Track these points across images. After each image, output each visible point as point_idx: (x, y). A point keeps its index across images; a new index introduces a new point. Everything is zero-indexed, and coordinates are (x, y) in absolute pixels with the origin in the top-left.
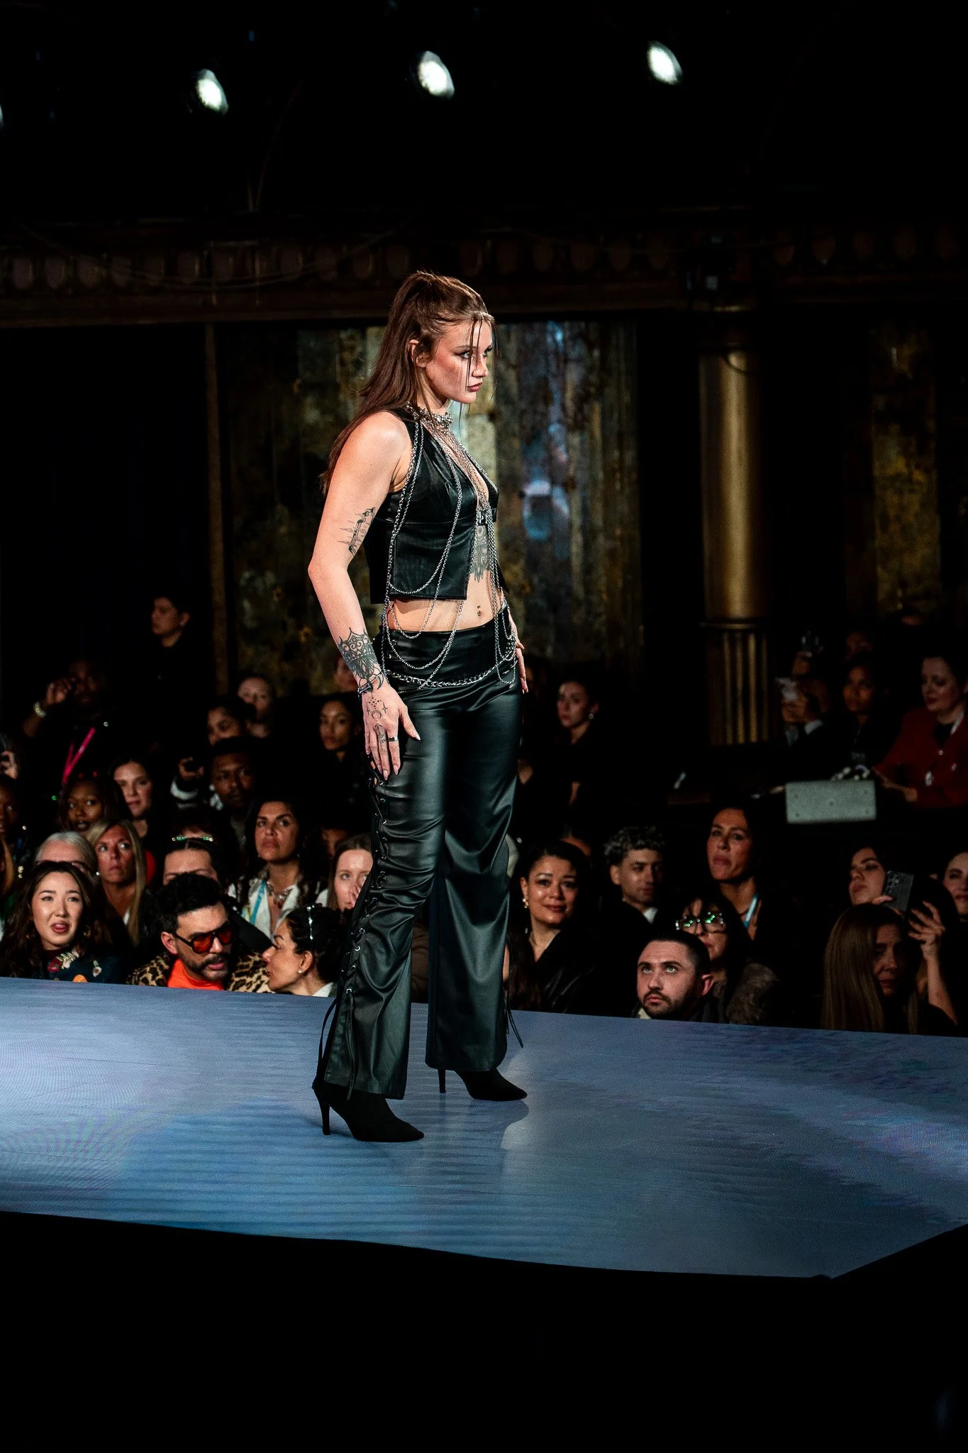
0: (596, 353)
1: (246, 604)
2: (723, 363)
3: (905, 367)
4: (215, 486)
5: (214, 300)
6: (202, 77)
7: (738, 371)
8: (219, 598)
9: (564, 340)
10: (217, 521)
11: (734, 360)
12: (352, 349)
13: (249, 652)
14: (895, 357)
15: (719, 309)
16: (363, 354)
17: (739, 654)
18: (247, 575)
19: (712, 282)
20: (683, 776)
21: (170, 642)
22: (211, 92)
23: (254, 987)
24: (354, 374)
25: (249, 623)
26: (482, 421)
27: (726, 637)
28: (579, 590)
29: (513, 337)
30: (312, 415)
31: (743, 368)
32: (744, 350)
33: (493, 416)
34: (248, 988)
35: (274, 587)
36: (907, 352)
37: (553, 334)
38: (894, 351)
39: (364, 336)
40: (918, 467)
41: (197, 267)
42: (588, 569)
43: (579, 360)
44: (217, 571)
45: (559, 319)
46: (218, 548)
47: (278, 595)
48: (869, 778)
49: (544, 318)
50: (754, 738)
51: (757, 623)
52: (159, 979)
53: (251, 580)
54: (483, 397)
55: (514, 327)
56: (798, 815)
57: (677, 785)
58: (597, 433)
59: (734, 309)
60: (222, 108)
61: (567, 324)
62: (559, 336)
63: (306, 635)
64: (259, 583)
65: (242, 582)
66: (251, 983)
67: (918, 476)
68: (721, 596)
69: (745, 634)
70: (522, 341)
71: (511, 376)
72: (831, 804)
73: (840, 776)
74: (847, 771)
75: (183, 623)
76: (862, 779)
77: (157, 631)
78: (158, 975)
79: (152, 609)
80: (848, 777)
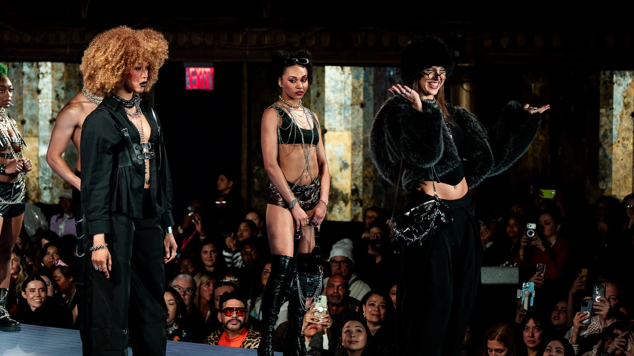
1: (256, 180)
2: (461, 88)
3: (537, 92)
4: (245, 130)
5: (248, 53)
7: (467, 91)
8: (244, 177)
9: (393, 75)
10: (245, 145)
11: (465, 86)
13: (257, 201)
14: (533, 88)
15: (460, 65)
18: (256, 168)
19: (457, 54)
23: (255, 344)
25: (257, 188)
26: (358, 107)
29: (372, 73)
31: (469, 90)
32: (469, 82)
33: (363, 105)
34: (252, 344)
36: (538, 86)
37: (389, 72)
38: (533, 85)
40: (541, 134)
41: (241, 39)
44: (244, 165)
45: (392, 66)
46: (245, 156)
48: (516, 266)
49: (386, 65)
53: (258, 170)
54: (359, 97)
55: (373, 69)
56: (485, 281)
59: (466, 65)
61: (395, 68)
62: (392, 73)
64: (261, 172)
65: (254, 171)
66: (254, 342)
67: (541, 137)
70: (376, 75)
71: (371, 89)
72: (500, 277)
73: (504, 265)
74: (507, 263)
75: (230, 186)
76: (513, 266)
77: (220, 189)
78: (215, 336)
79: (218, 179)
80: (507, 265)
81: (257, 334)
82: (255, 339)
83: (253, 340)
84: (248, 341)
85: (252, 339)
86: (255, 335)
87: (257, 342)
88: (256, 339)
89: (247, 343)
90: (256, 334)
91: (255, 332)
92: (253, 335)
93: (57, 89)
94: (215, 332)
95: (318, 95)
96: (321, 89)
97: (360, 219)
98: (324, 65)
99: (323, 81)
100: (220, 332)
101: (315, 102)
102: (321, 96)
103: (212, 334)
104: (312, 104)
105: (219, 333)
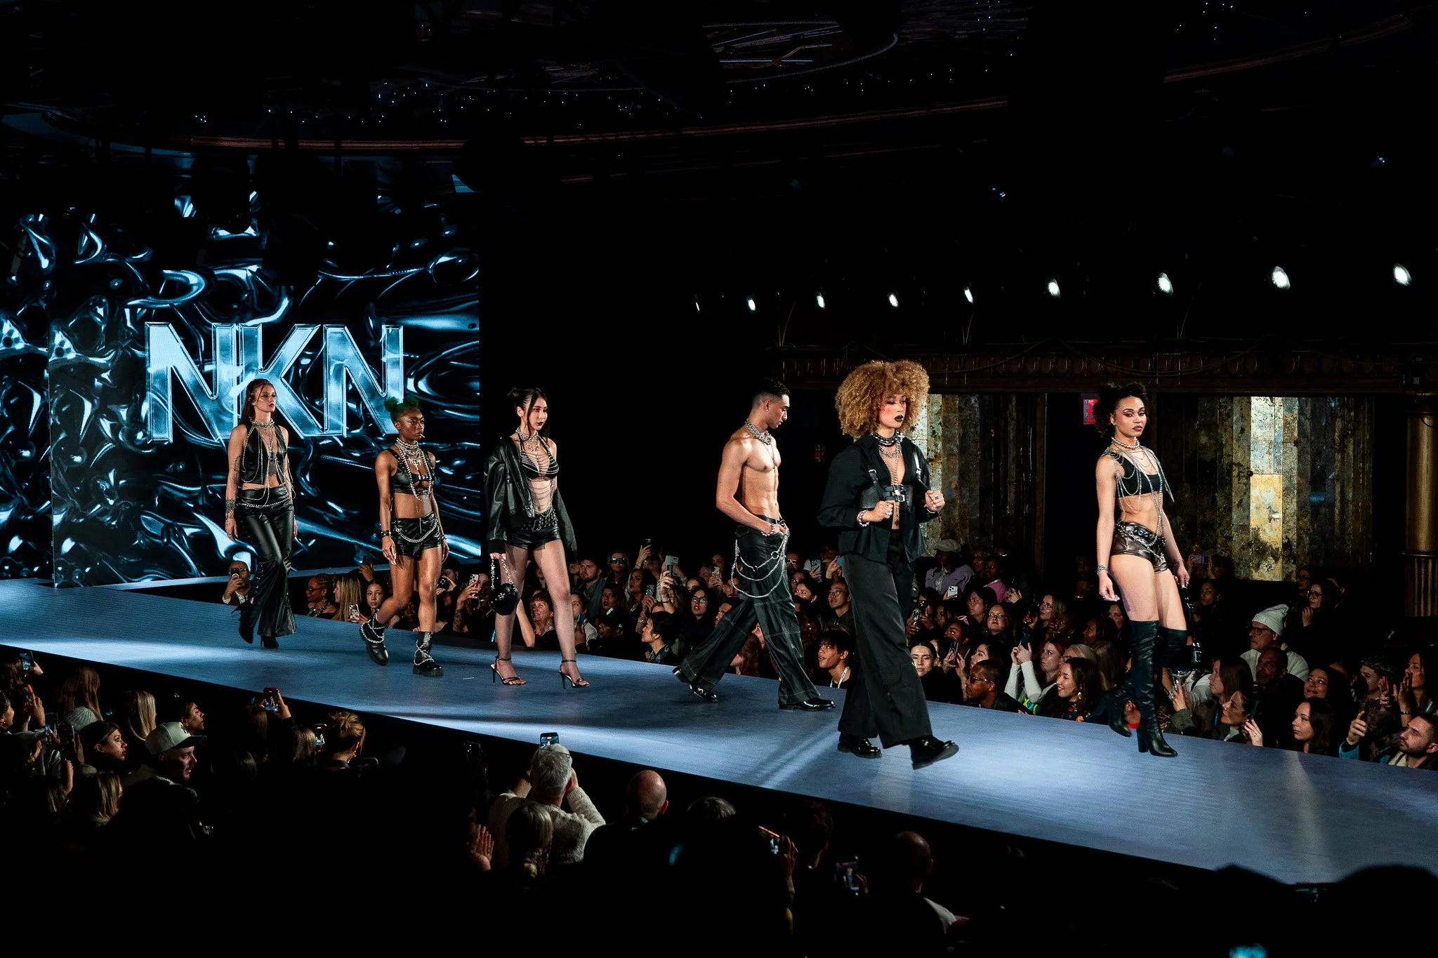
0: (1352, 414)
2: (1421, 422)
6: (1160, 277)
7: (1429, 425)
9: (1336, 406)
11: (1426, 420)
12: (1226, 407)
15: (1420, 394)
16: (1231, 410)
17: (1423, 570)
19: (1417, 381)
20: (1393, 631)
22: (1165, 284)
24: (1226, 420)
26: (1291, 445)
27: (1416, 560)
28: (1337, 531)
29: (1309, 404)
30: (1204, 440)
31: (1431, 423)
32: (1431, 414)
33: (1296, 443)
35: (1181, 523)
37: (1330, 402)
39: (1232, 402)
41: (1150, 365)
42: (1343, 522)
43: (1343, 417)
45: (1333, 396)
47: (1183, 528)
49: (1325, 396)
50: (1429, 614)
54: (1292, 433)
55: (1310, 399)
57: (1389, 637)
58: (1351, 453)
59: (1428, 394)
60: (1170, 292)
61: (1338, 398)
62: (1333, 405)
63: (1196, 548)
68: (1414, 539)
69: (1427, 559)
70: (1313, 406)
71: (1307, 424)
93: (933, 425)
95: (1243, 430)
96: (1246, 424)
97: (1294, 579)
98: (1250, 395)
99: (1249, 416)
101: (1238, 440)
102: (1246, 432)
104: (1234, 442)
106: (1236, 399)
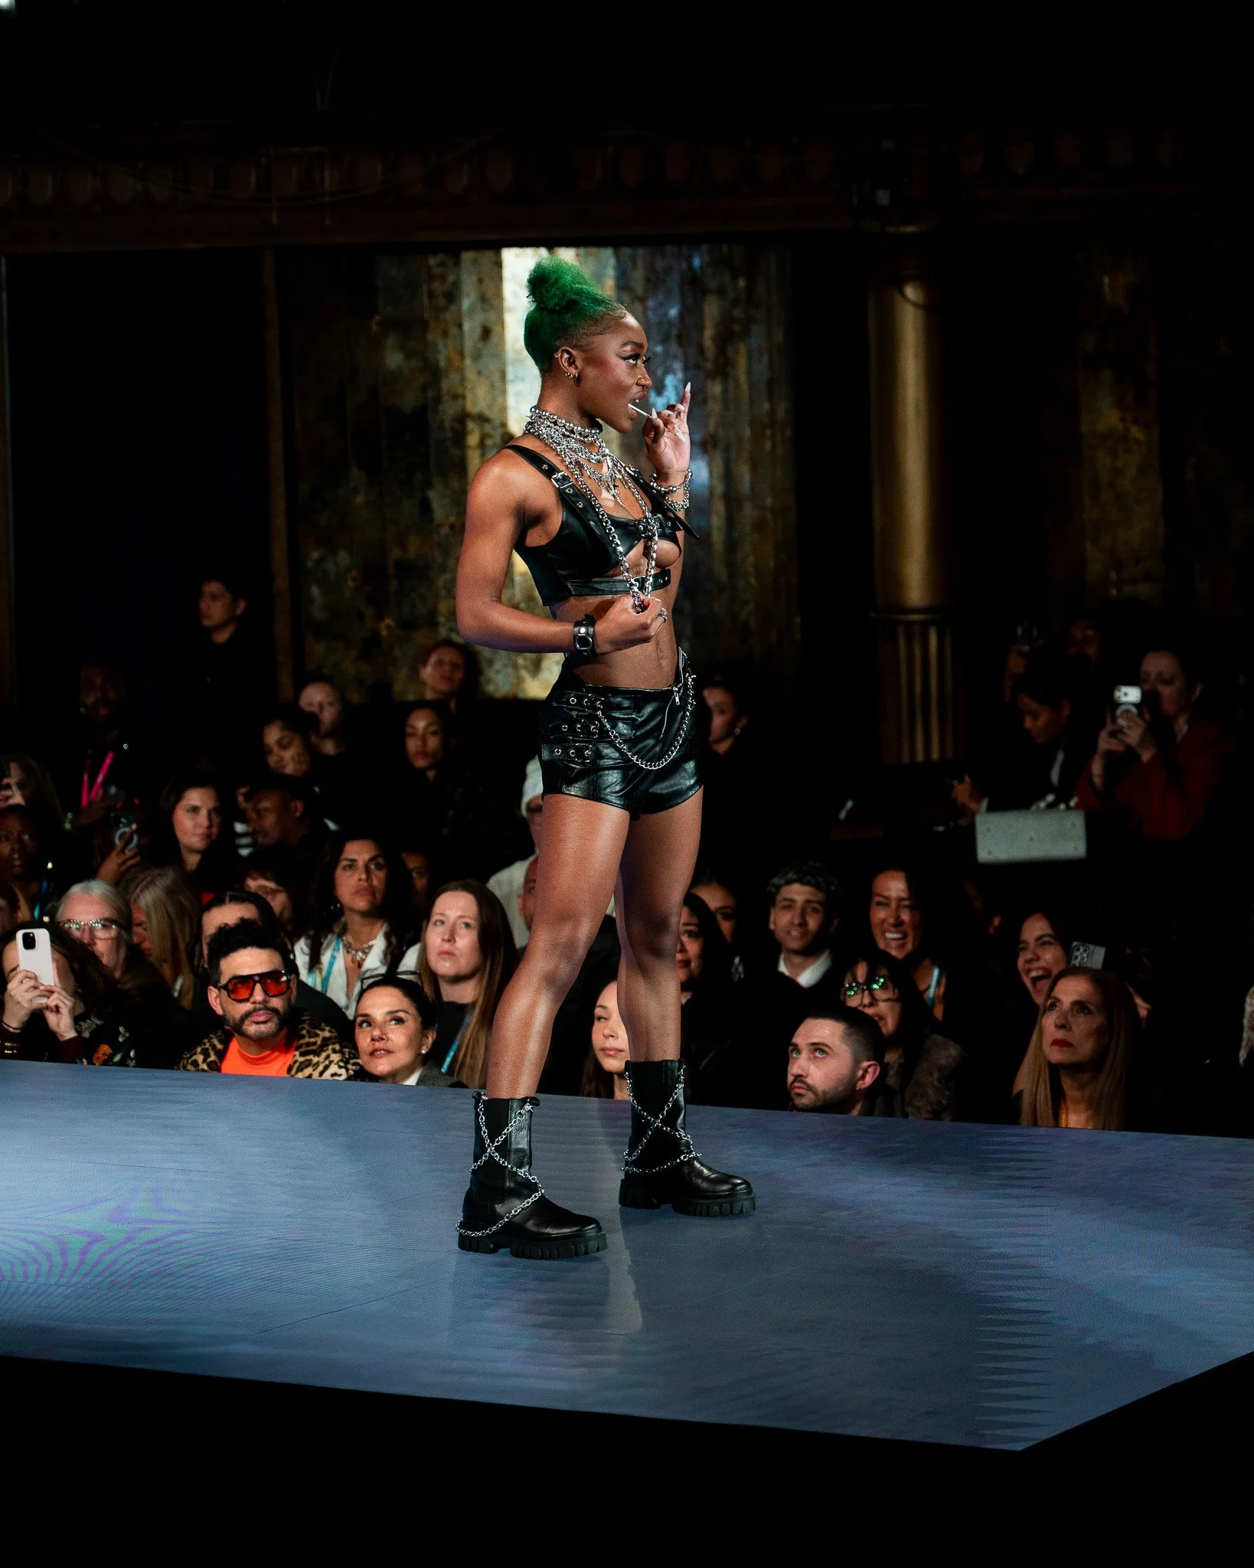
0: (742, 283)
1: (315, 591)
2: (898, 297)
3: (1120, 300)
4: (277, 446)
5: (274, 220)
7: (915, 305)
8: (281, 583)
9: (702, 267)
10: (279, 489)
11: (910, 292)
12: (443, 278)
13: (318, 649)
14: (1107, 289)
15: (892, 230)
16: (457, 285)
17: (917, 651)
18: (316, 555)
19: (883, 197)
20: (850, 804)
21: (222, 637)
23: (321, 1068)
24: (446, 309)
25: (318, 613)
27: (901, 630)
28: (721, 571)
29: (640, 263)
30: (394, 359)
31: (921, 301)
32: (920, 279)
34: (314, 1070)
35: (349, 569)
36: (1123, 281)
37: (690, 258)
38: (1106, 280)
39: (457, 263)
40: (1135, 421)
41: (253, 180)
42: (732, 546)
43: (721, 292)
44: (279, 549)
45: (696, 241)
46: (279, 521)
47: (354, 579)
49: (680, 241)
50: (935, 756)
51: (939, 613)
52: (212, 1061)
53: (321, 561)
55: (640, 251)
56: (990, 853)
57: (843, 815)
58: (743, 379)
59: (910, 229)
61: (705, 247)
62: (697, 262)
63: (388, 627)
64: (330, 566)
65: (310, 564)
66: (318, 1064)
67: (1136, 432)
68: (895, 580)
69: (925, 626)
70: (651, 268)
72: (1032, 839)
73: (1042, 805)
74: (1050, 798)
75: (239, 612)
76: (1068, 808)
77: (207, 623)
78: (209, 1057)
79: (199, 595)
80: (1052, 806)
81: (324, 1039)
82: (318, 1054)
83: (315, 1060)
84: (301, 1063)
85: (311, 1057)
86: (319, 1043)
87: (327, 1062)
88: (324, 1055)
89: (298, 1067)
90: (321, 1037)
91: (319, 1032)
92: (315, 1043)
94: (205, 1044)
95: (486, 333)
96: (492, 316)
98: (497, 246)
99: (499, 294)
100: (220, 1042)
101: (477, 356)
102: (494, 338)
103: (199, 1050)
104: (468, 362)
105: (219, 1046)
106: (467, 256)
